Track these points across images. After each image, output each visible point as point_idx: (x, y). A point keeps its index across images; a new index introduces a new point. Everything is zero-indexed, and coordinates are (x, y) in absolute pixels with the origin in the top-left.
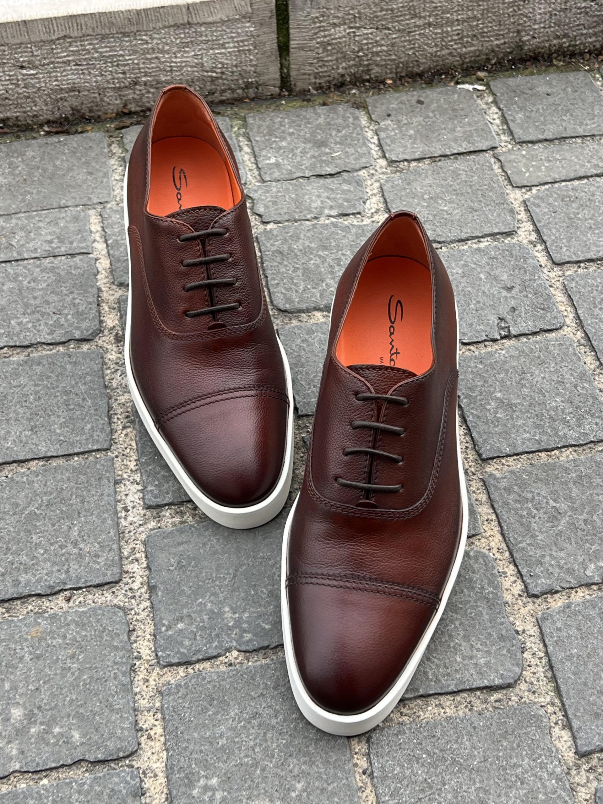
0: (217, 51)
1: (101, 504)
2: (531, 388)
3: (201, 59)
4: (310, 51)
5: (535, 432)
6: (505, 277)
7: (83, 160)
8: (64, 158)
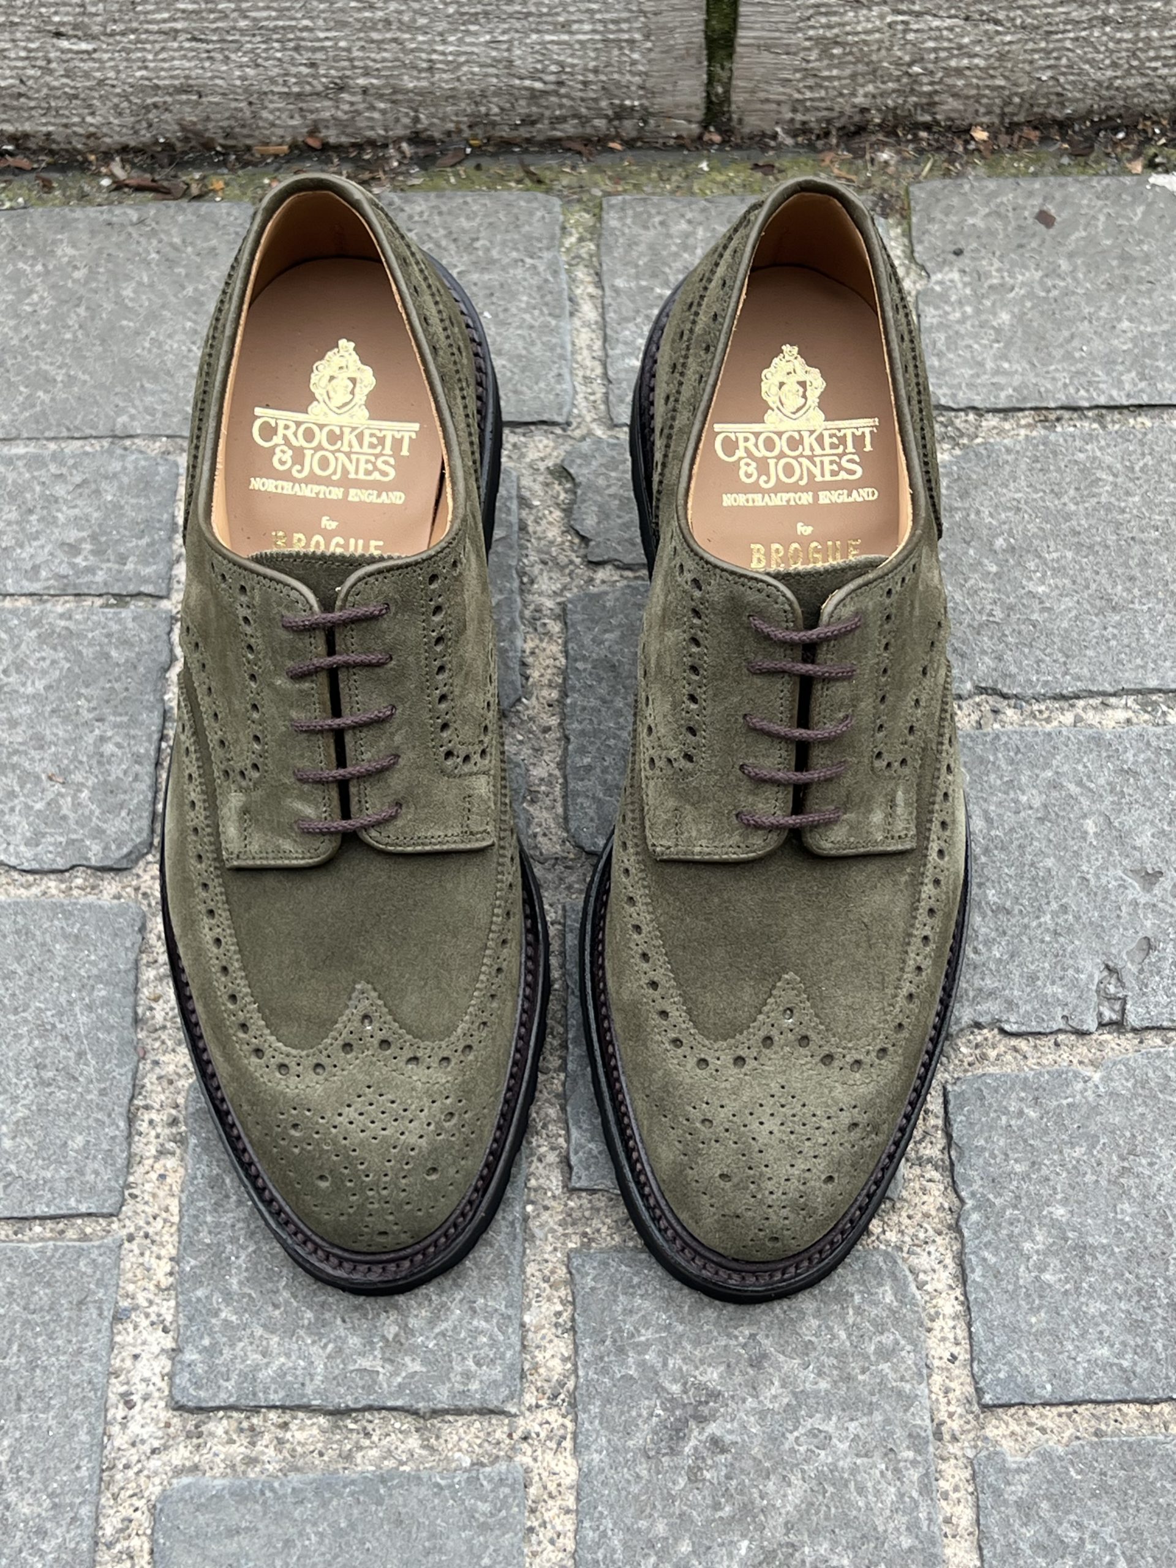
0: (548, 38)
1: (74, 1379)
2: (1141, 1204)
3: (508, 50)
4: (787, 54)
5: (1124, 1344)
6: (1144, 839)
7: (190, 290)
8: (146, 280)
